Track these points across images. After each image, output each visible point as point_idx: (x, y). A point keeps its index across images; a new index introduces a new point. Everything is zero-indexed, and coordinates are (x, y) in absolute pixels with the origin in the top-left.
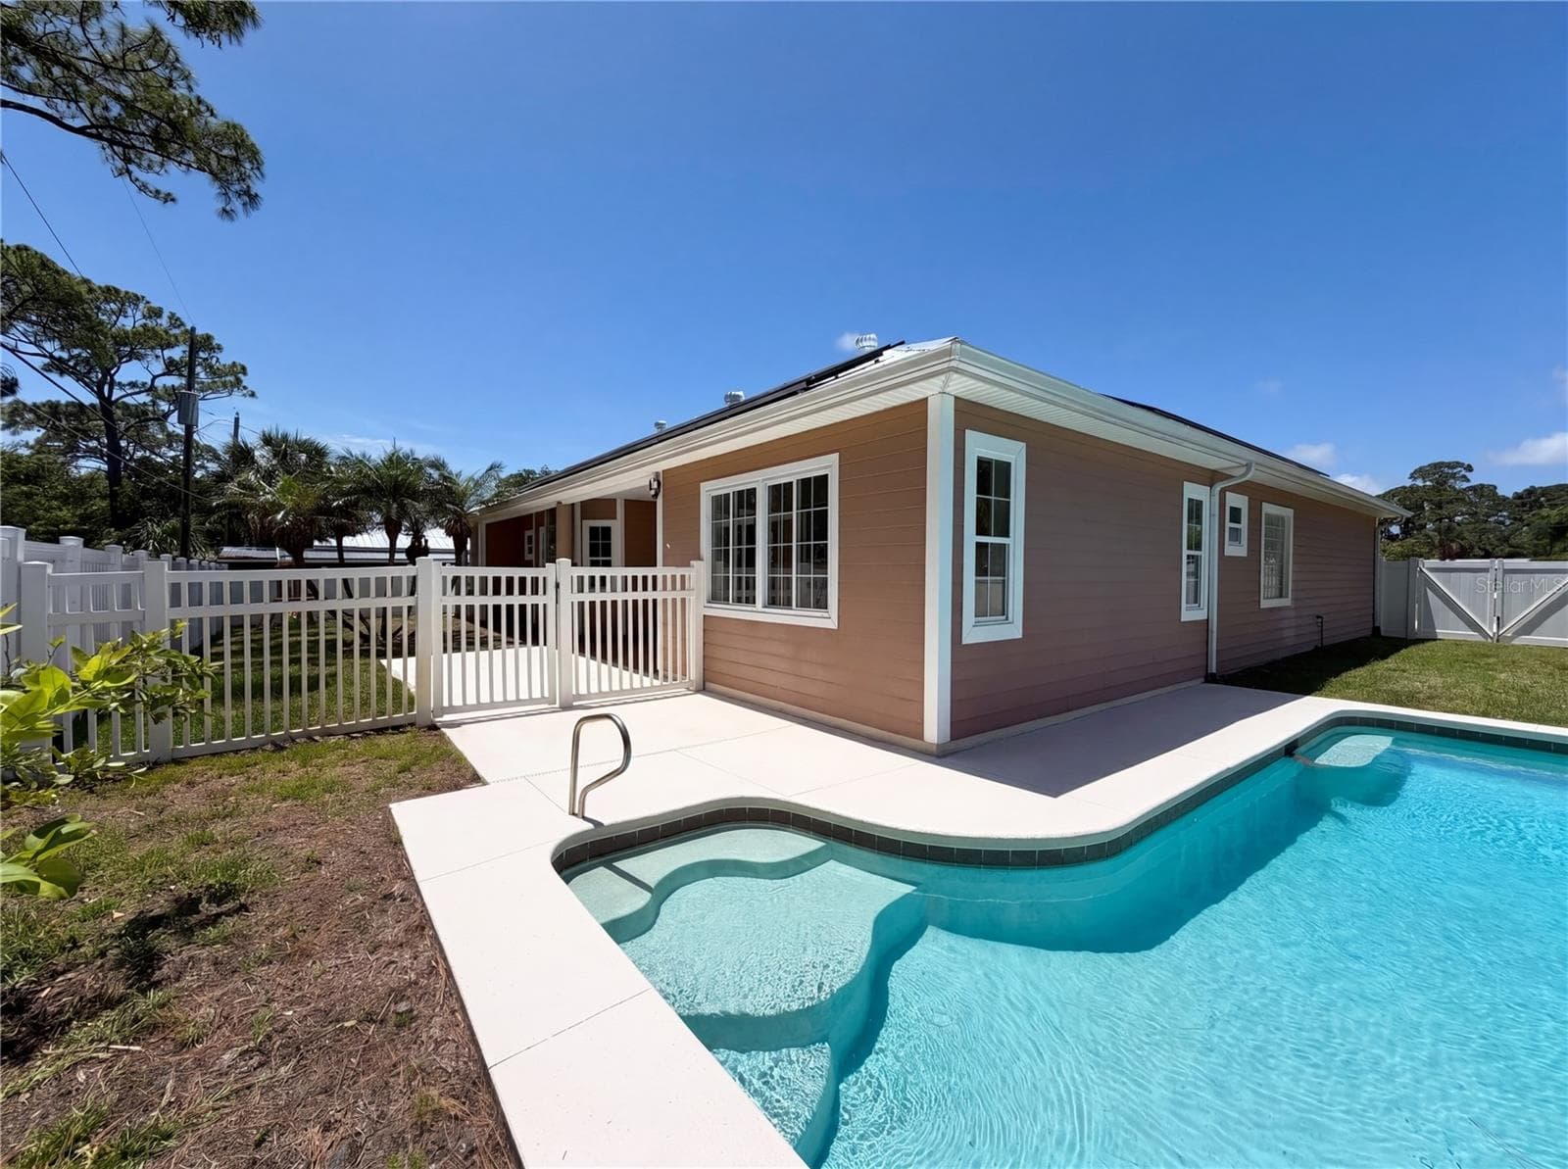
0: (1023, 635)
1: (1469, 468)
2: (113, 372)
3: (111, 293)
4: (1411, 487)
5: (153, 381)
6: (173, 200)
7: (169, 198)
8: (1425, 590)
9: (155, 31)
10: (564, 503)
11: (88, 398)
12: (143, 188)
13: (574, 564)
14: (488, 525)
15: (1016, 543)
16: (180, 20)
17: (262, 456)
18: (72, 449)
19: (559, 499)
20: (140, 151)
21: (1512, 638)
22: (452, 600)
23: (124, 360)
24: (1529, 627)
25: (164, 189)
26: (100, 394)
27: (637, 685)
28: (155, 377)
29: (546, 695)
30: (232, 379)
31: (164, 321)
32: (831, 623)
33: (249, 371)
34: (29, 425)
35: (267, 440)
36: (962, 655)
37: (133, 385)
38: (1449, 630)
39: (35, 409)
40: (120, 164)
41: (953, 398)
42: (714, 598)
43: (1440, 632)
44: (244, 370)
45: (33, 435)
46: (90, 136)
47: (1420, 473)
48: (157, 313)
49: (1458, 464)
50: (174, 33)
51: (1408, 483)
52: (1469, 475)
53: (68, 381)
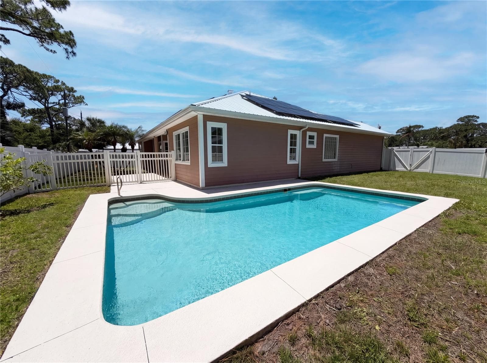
0: (228, 166)
1: (478, 117)
2: (48, 99)
3: (44, 76)
4: (457, 124)
5: (59, 101)
6: (56, 53)
7: (55, 52)
8: (394, 158)
9: (44, 8)
10: (156, 136)
11: (42, 107)
12: (48, 50)
13: (140, 152)
14: (144, 142)
15: (225, 146)
16: (50, 5)
17: (87, 124)
18: (40, 122)
19: (154, 135)
20: (45, 39)
21: (413, 170)
22: (112, 160)
23: (50, 96)
24: (417, 167)
25: (53, 50)
26: (45, 105)
27: (161, 179)
28: (59, 100)
29: (136, 180)
30: (80, 100)
31: (60, 84)
32: (189, 164)
33: (85, 98)
34: (28, 115)
35: (89, 119)
36: (207, 170)
37: (54, 103)
38: (399, 168)
39: (29, 111)
40: (40, 43)
41: (202, 115)
42: (177, 160)
43: (397, 169)
44: (83, 98)
45: (30, 118)
46: (31, 36)
47: (461, 119)
48: (57, 81)
49: (473, 116)
50: (50, 9)
51: (456, 123)
52: (478, 120)
53: (37, 102)
